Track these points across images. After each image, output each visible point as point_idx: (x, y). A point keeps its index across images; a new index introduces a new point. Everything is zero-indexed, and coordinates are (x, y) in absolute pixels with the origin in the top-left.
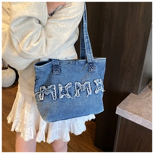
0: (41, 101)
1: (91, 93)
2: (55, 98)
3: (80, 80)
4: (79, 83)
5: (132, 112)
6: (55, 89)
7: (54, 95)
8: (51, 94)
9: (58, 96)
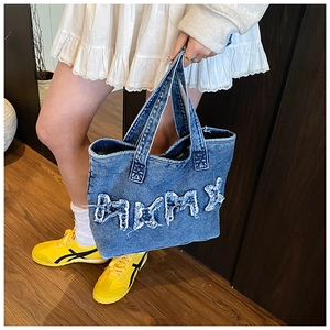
0: (98, 223)
1: (197, 211)
2: (124, 226)
3: (175, 187)
4: (174, 194)
6: (127, 209)
7: (124, 220)
8: (117, 216)
9: (131, 224)
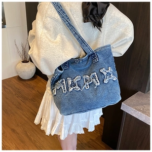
0: (55, 95)
2: (65, 91)
4: (87, 76)
5: (136, 109)
6: (64, 82)
7: (64, 88)
8: (61, 87)
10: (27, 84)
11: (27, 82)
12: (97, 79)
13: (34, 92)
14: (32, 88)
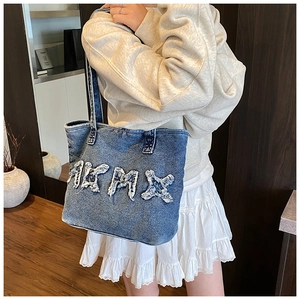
4: (123, 172)
6: (81, 168)
7: (77, 178)
9: (81, 183)
10: (18, 216)
11: (15, 213)
12: (134, 186)
13: (38, 231)
14: (33, 223)
